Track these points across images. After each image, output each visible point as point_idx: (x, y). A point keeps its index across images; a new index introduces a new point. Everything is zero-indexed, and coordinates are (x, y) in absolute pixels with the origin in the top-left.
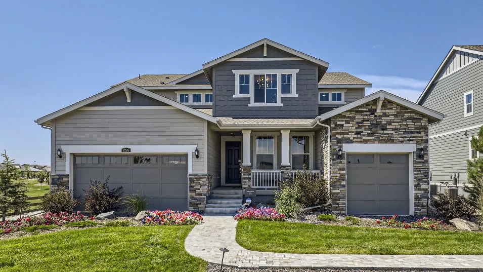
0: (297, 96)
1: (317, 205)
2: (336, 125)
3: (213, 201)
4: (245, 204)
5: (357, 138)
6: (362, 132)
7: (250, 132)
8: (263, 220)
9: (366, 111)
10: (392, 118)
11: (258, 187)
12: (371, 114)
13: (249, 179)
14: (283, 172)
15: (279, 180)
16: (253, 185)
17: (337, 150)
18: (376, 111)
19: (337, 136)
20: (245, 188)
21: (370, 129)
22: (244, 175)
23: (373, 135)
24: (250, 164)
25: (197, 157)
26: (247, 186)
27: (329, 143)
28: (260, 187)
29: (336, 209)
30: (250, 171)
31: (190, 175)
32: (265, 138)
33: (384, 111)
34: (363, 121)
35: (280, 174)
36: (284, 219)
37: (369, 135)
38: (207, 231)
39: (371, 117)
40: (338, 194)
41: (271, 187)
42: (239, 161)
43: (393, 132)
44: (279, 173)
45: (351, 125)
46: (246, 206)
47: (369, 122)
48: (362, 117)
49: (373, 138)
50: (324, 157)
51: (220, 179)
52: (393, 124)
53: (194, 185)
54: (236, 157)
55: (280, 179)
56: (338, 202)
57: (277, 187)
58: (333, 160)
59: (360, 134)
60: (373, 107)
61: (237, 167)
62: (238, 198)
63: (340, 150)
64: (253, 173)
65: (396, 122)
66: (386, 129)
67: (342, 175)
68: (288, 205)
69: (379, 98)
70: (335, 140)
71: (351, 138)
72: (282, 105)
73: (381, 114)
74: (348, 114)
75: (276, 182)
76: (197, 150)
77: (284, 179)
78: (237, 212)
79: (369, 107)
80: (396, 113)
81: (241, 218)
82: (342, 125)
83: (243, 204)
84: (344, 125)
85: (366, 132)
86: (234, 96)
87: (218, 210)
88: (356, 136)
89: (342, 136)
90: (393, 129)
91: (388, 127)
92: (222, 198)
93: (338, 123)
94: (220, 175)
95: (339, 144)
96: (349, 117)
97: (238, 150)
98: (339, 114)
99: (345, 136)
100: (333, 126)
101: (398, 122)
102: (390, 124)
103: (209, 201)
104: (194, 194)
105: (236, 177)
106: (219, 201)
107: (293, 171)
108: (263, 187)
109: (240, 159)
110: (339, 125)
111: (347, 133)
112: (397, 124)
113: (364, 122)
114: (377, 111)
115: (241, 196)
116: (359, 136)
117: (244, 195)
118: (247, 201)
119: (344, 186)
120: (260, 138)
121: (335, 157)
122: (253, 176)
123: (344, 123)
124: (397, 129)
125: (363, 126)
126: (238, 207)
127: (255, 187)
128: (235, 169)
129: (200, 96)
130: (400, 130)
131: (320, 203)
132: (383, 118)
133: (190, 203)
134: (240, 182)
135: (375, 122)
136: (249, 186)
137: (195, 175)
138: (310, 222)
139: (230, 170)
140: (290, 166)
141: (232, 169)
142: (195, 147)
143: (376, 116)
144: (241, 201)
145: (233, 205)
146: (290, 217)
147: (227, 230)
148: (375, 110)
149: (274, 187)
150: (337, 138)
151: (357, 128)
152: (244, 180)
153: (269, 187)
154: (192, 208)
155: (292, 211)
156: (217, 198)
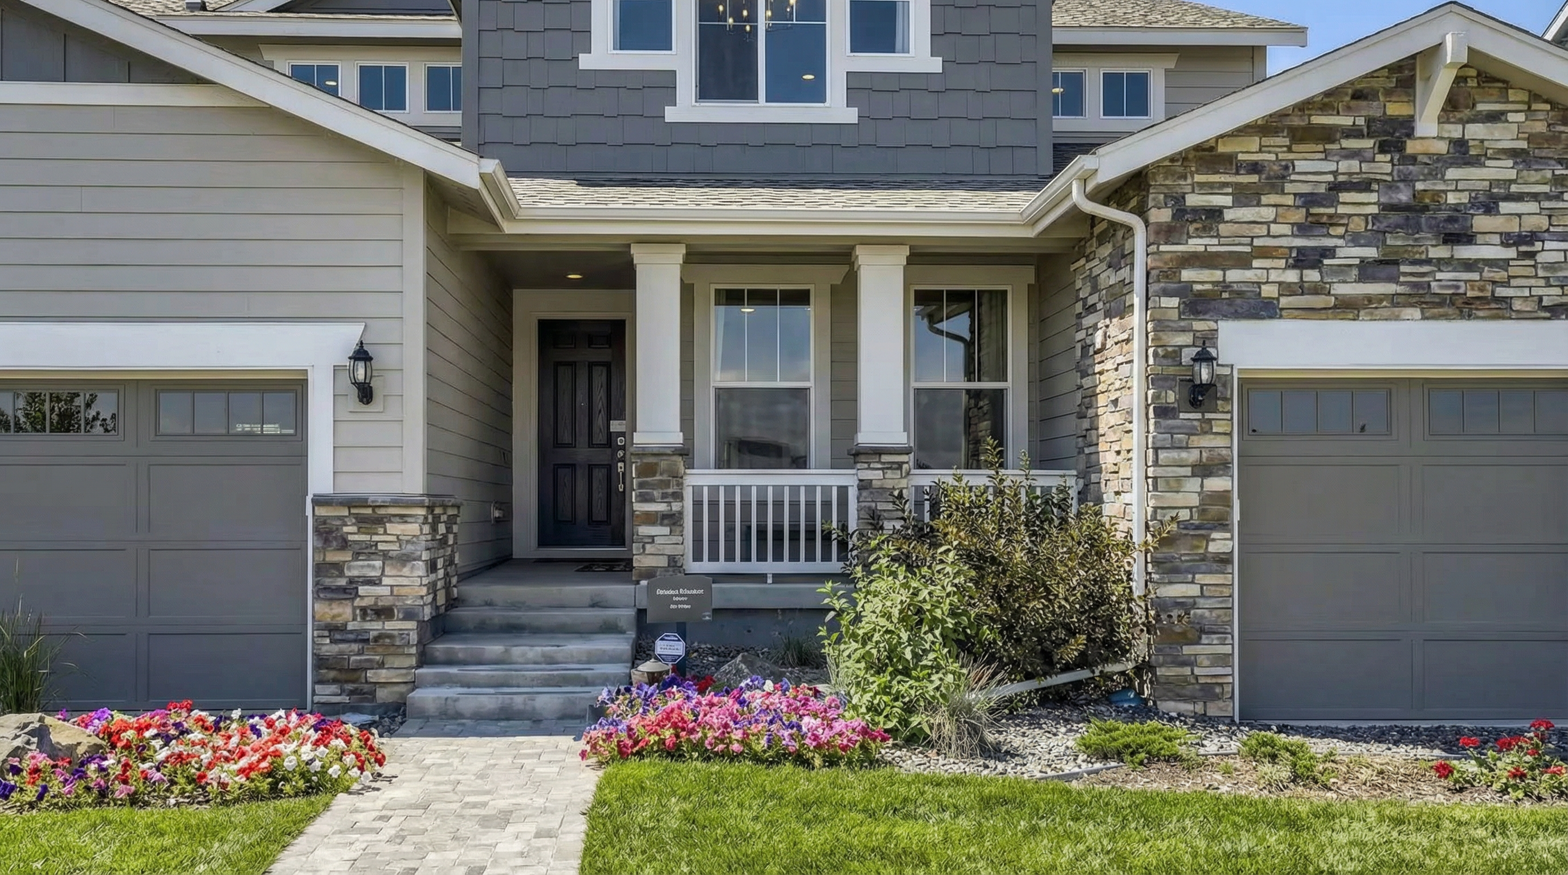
0: (936, 65)
1: (1067, 668)
2: (1181, 212)
3: (458, 647)
4: (648, 666)
5: (1301, 288)
6: (1329, 252)
7: (679, 254)
8: (757, 759)
9: (1353, 133)
10: (1502, 170)
11: (721, 566)
12: (1383, 148)
13: (673, 520)
14: (864, 486)
15: (844, 527)
16: (698, 557)
17: (1188, 355)
18: (1410, 134)
19: (1187, 275)
20: (649, 573)
21: (1376, 236)
22: (644, 499)
23: (1391, 269)
24: (677, 438)
25: (365, 393)
26: (663, 562)
27: (1136, 319)
28: (738, 566)
29: (1176, 690)
30: (678, 477)
31: (320, 501)
32: (762, 297)
33: (1455, 131)
34: (1336, 188)
35: (852, 494)
36: (885, 751)
37: (1366, 270)
38: (400, 838)
39: (1383, 165)
40: (1186, 605)
41: (802, 566)
42: (616, 426)
43: (1511, 253)
44: (843, 491)
45: (1269, 213)
46: (653, 678)
47: (1373, 197)
48: (1332, 166)
49: (1391, 288)
50: (1102, 400)
51: (504, 522)
52: (1505, 207)
53: (346, 556)
54: (600, 402)
55: (852, 525)
56: (1187, 650)
57: (835, 566)
58: (1163, 412)
59: (1316, 265)
60: (1395, 109)
61: (601, 456)
62: (610, 628)
63: (1204, 357)
64: (697, 490)
65: (1519, 198)
66: (1468, 238)
67: (1210, 499)
68: (906, 672)
69: (1437, 48)
70: (1174, 302)
71: (1269, 291)
72: (851, 116)
73: (1442, 147)
74: (1248, 149)
75: (827, 537)
76: (362, 355)
77: (874, 520)
78: (598, 713)
79: (1374, 109)
80: (1523, 145)
81: (623, 753)
82: (1215, 214)
83: (634, 666)
84: (1228, 215)
85: (1351, 254)
86: (586, 62)
87: (488, 700)
88: (1292, 276)
89: (1217, 275)
90: (1508, 240)
91: (1481, 222)
92: (513, 630)
93: (1193, 200)
94: (506, 505)
95: (1199, 326)
96: (1255, 168)
97: (607, 365)
98: (1198, 148)
99: (1234, 275)
100: (1162, 215)
101: (1535, 197)
102: (1490, 207)
103: (440, 648)
104: (343, 612)
105: (600, 514)
106: (494, 649)
107: (925, 479)
108: (754, 566)
109: (621, 417)
110: (1195, 210)
111: (1243, 261)
112: (1532, 207)
113: (1344, 197)
114: (1418, 133)
115: (626, 615)
116: (1312, 276)
117: (641, 613)
118: (661, 647)
119: (1224, 560)
120: (732, 298)
121: (1171, 397)
122: (698, 504)
123: (1227, 200)
124: (1532, 237)
125: (1333, 221)
126: (605, 680)
127: (706, 566)
128: (591, 467)
129: (397, 76)
130: (1548, 245)
131: (1083, 661)
132: (1452, 173)
133: (321, 662)
134: (619, 538)
135: (1404, 196)
136: (674, 562)
137: (352, 503)
138: (1034, 769)
139: (564, 474)
140: (906, 451)
141: (573, 466)
142: (350, 334)
143: (1413, 159)
144: (621, 645)
145: (574, 669)
146: (914, 739)
147: (529, 828)
148: (1406, 126)
149: (818, 566)
150: (1184, 291)
151: (1302, 229)
152: (644, 530)
153: (786, 566)
154: (334, 688)
155: (931, 707)
156: (484, 630)
